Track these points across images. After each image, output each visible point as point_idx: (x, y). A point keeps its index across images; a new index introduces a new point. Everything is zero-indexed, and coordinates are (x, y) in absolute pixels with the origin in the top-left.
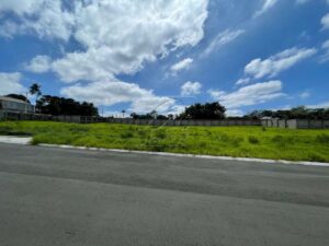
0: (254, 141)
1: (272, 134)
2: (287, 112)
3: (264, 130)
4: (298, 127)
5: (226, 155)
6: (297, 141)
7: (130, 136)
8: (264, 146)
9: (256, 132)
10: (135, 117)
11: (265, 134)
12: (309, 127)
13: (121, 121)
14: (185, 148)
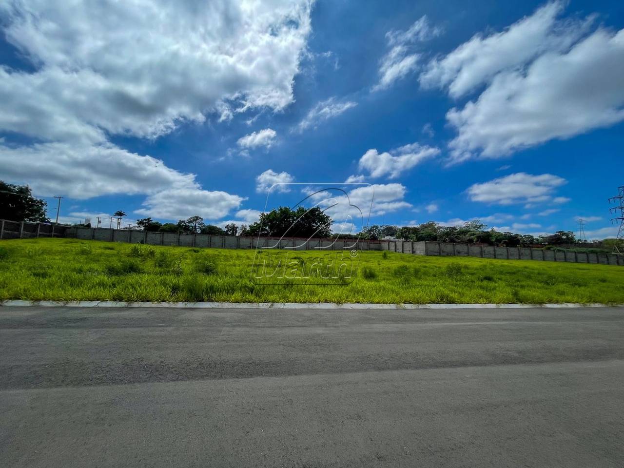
0: (370, 275)
1: (394, 264)
2: (415, 231)
3: (385, 257)
4: (428, 254)
5: (326, 302)
6: (425, 273)
7: (132, 269)
8: (382, 283)
9: (373, 261)
10: (151, 228)
11: (386, 263)
12: (440, 254)
13: (111, 235)
14: (255, 292)
